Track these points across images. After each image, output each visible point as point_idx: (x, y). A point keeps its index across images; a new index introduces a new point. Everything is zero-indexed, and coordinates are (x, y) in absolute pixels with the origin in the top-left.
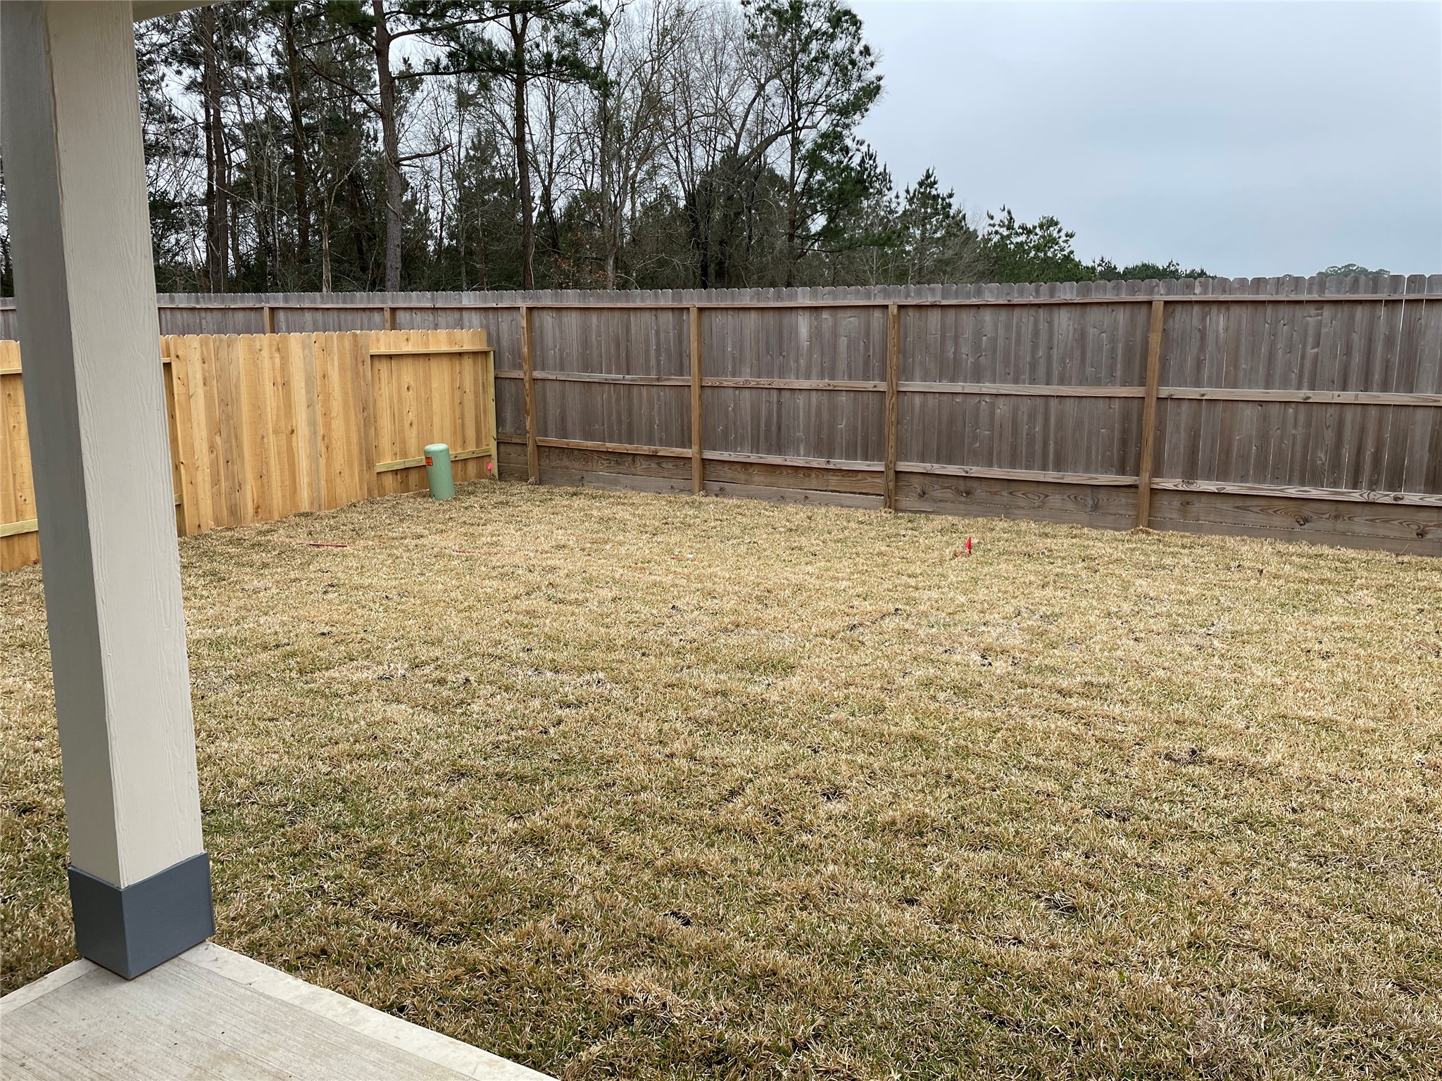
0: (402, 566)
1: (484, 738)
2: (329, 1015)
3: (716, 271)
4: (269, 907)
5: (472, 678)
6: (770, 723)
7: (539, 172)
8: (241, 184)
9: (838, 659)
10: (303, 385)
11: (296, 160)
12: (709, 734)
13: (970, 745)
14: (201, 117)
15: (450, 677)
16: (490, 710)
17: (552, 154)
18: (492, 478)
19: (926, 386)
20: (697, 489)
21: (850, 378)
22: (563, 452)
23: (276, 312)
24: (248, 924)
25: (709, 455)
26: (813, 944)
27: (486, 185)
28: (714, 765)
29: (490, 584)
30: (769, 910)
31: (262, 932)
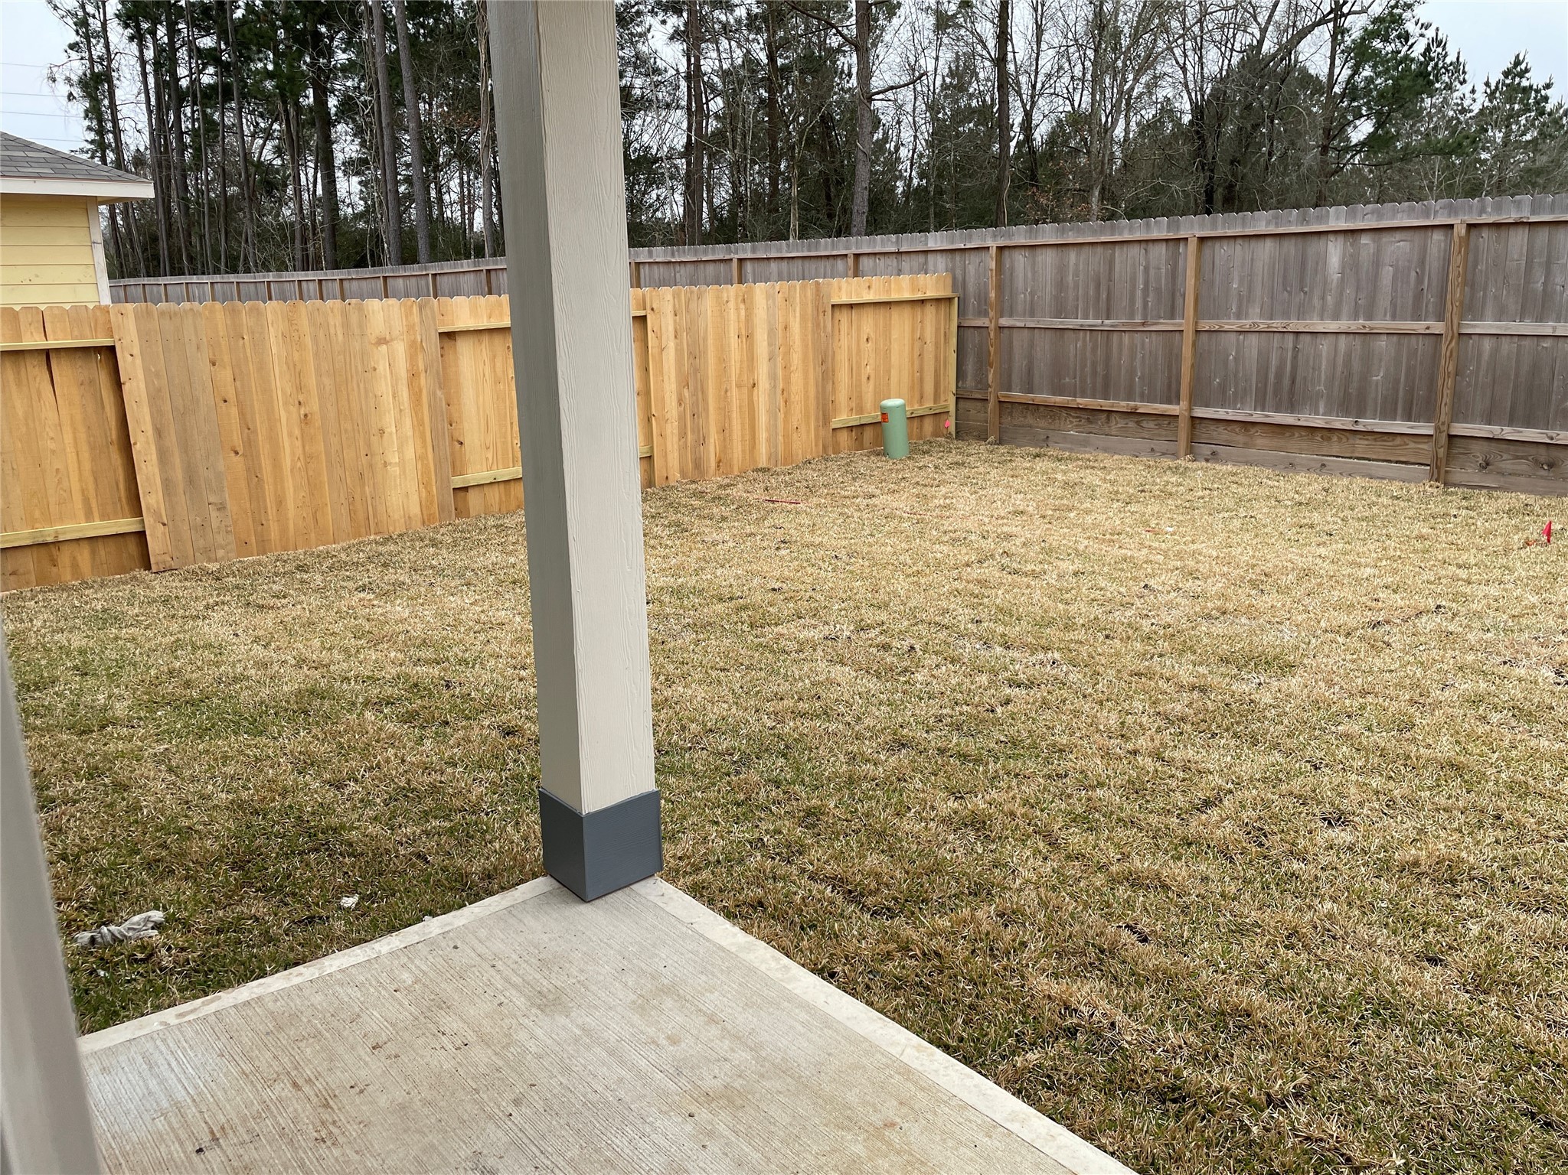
0: (853, 526)
1: (926, 710)
2: (763, 968)
3: (1224, 197)
4: (713, 852)
5: (917, 647)
6: (1259, 728)
7: (1020, 95)
8: (719, 134)
9: (1354, 661)
10: (766, 337)
11: (769, 105)
12: (1181, 733)
13: (1531, 782)
14: (683, 68)
15: (895, 643)
16: (935, 682)
17: (1037, 73)
18: (949, 436)
19: (1498, 327)
20: (1182, 452)
21: (1394, 318)
22: (1027, 409)
23: (744, 263)
24: (693, 865)
25: (1200, 412)
26: (1299, 990)
27: (962, 115)
28: (1186, 769)
29: (940, 549)
30: (1245, 942)
31: (705, 874)
